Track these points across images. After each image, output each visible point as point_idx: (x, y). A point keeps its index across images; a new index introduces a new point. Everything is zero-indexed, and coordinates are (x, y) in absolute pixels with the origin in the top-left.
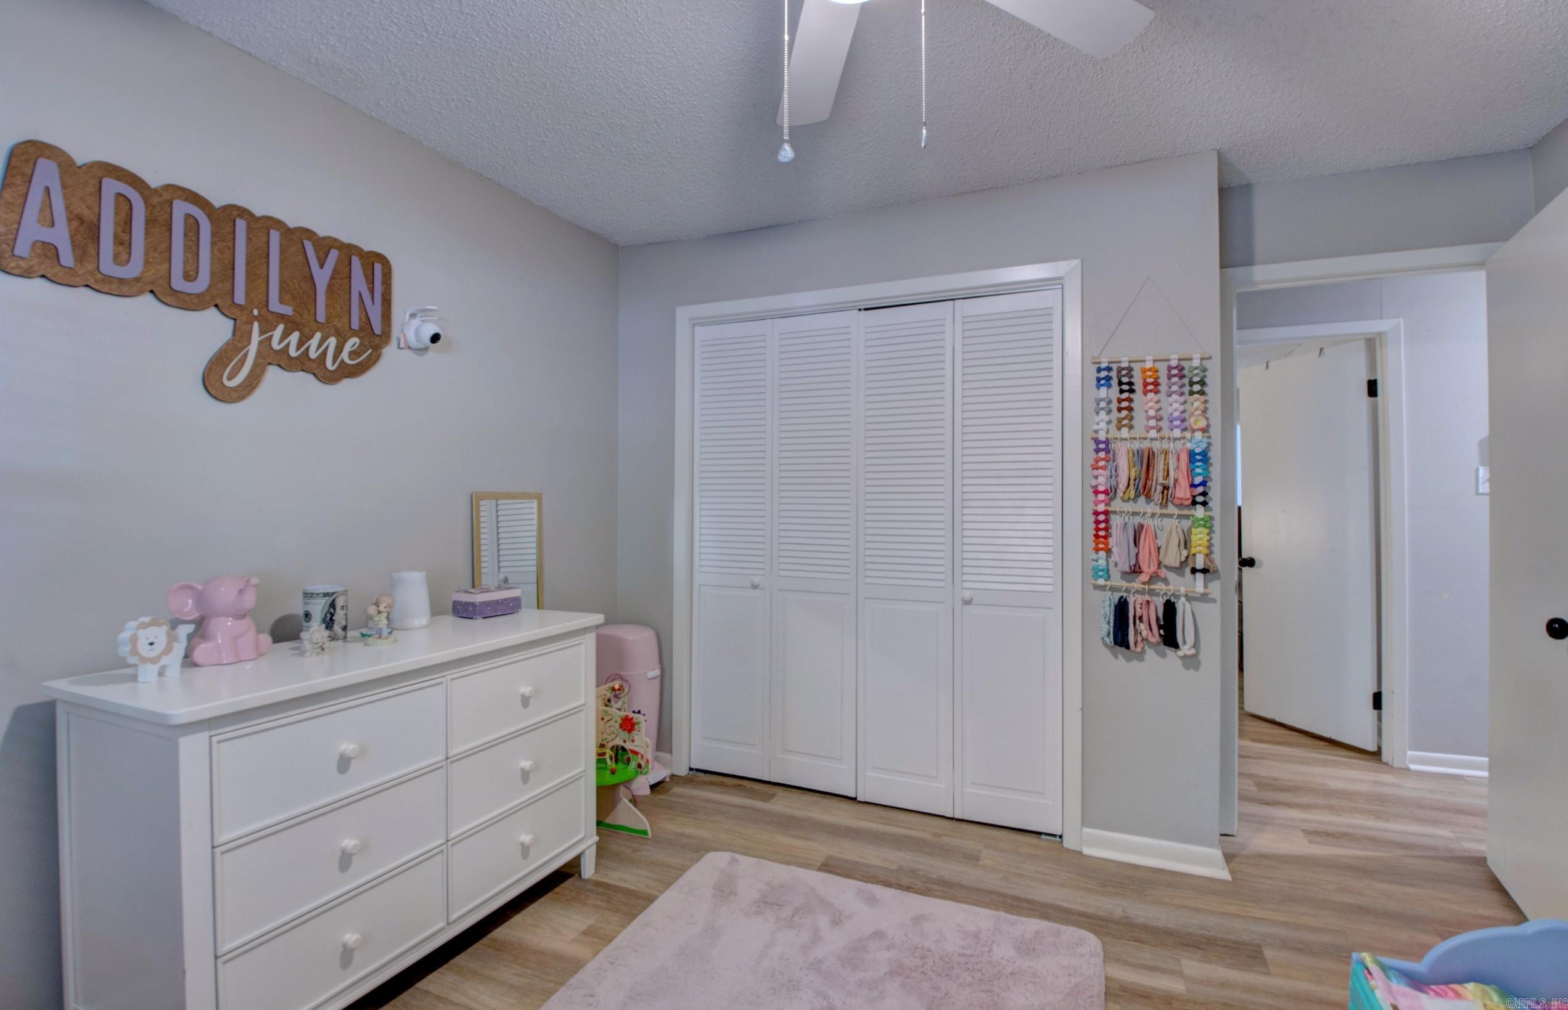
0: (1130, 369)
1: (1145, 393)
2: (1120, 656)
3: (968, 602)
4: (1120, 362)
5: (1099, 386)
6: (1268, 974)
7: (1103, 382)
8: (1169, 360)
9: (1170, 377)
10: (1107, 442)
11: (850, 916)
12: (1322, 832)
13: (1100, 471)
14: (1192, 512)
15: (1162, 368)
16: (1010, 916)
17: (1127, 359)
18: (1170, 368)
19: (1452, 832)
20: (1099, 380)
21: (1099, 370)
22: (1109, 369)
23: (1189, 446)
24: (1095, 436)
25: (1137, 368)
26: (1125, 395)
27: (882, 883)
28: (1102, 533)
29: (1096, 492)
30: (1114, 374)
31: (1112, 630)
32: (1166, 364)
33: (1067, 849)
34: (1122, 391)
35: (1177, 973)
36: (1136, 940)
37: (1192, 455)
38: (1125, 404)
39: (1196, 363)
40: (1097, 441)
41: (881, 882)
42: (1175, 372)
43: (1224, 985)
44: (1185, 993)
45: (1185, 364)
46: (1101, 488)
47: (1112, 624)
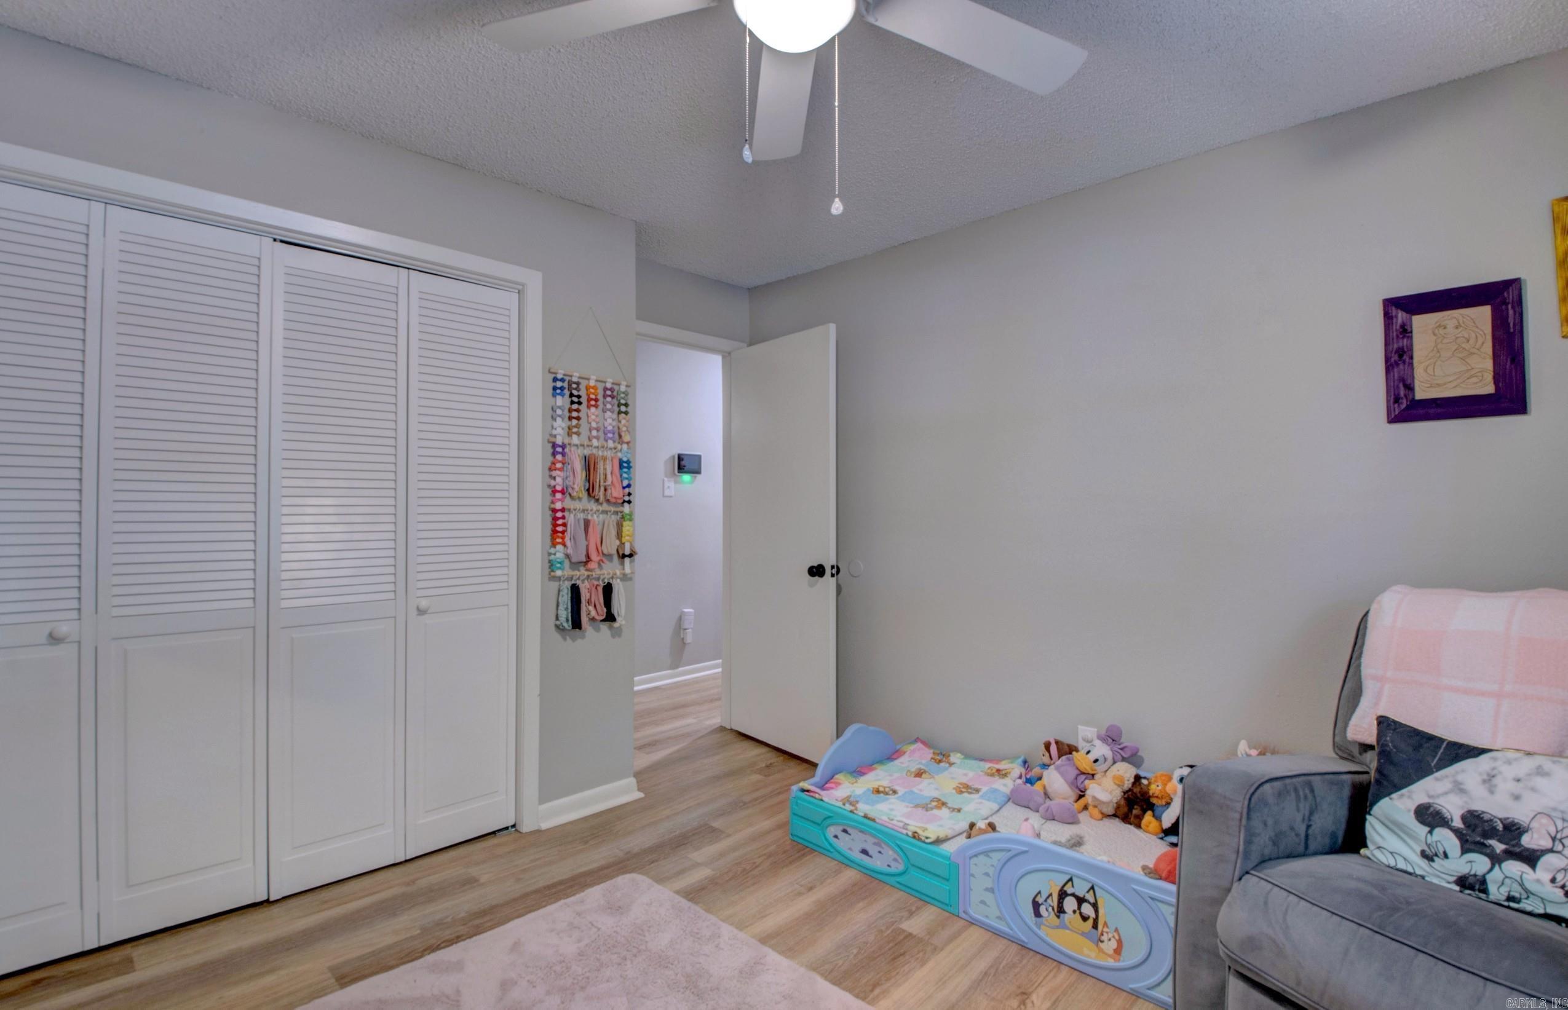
0: (578, 384)
1: (589, 407)
2: (568, 638)
3: (421, 612)
4: (571, 376)
5: (554, 396)
6: (729, 836)
7: (558, 391)
8: (605, 382)
9: (605, 396)
10: (563, 446)
11: (458, 992)
12: (645, 745)
13: (558, 472)
14: (621, 509)
15: (600, 386)
16: (572, 899)
17: (577, 375)
18: (605, 389)
19: (694, 718)
20: (555, 389)
21: (555, 380)
22: (562, 380)
23: (620, 455)
24: (553, 439)
25: (583, 384)
26: (575, 406)
27: (428, 951)
28: (560, 529)
29: (554, 492)
30: (566, 385)
31: (570, 615)
32: (603, 385)
33: (526, 833)
34: (572, 403)
35: (696, 865)
36: (653, 862)
37: (621, 462)
38: (575, 414)
39: (623, 388)
40: (554, 445)
41: (425, 950)
42: (609, 393)
43: (722, 855)
44: (713, 872)
45: (616, 387)
46: (559, 488)
47: (570, 610)
